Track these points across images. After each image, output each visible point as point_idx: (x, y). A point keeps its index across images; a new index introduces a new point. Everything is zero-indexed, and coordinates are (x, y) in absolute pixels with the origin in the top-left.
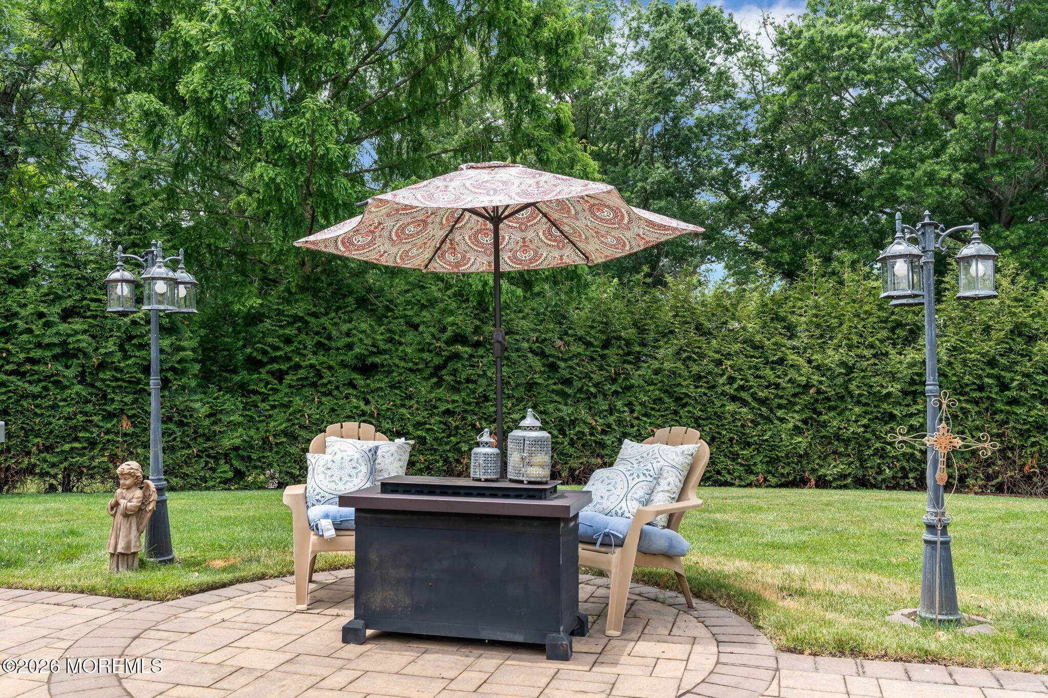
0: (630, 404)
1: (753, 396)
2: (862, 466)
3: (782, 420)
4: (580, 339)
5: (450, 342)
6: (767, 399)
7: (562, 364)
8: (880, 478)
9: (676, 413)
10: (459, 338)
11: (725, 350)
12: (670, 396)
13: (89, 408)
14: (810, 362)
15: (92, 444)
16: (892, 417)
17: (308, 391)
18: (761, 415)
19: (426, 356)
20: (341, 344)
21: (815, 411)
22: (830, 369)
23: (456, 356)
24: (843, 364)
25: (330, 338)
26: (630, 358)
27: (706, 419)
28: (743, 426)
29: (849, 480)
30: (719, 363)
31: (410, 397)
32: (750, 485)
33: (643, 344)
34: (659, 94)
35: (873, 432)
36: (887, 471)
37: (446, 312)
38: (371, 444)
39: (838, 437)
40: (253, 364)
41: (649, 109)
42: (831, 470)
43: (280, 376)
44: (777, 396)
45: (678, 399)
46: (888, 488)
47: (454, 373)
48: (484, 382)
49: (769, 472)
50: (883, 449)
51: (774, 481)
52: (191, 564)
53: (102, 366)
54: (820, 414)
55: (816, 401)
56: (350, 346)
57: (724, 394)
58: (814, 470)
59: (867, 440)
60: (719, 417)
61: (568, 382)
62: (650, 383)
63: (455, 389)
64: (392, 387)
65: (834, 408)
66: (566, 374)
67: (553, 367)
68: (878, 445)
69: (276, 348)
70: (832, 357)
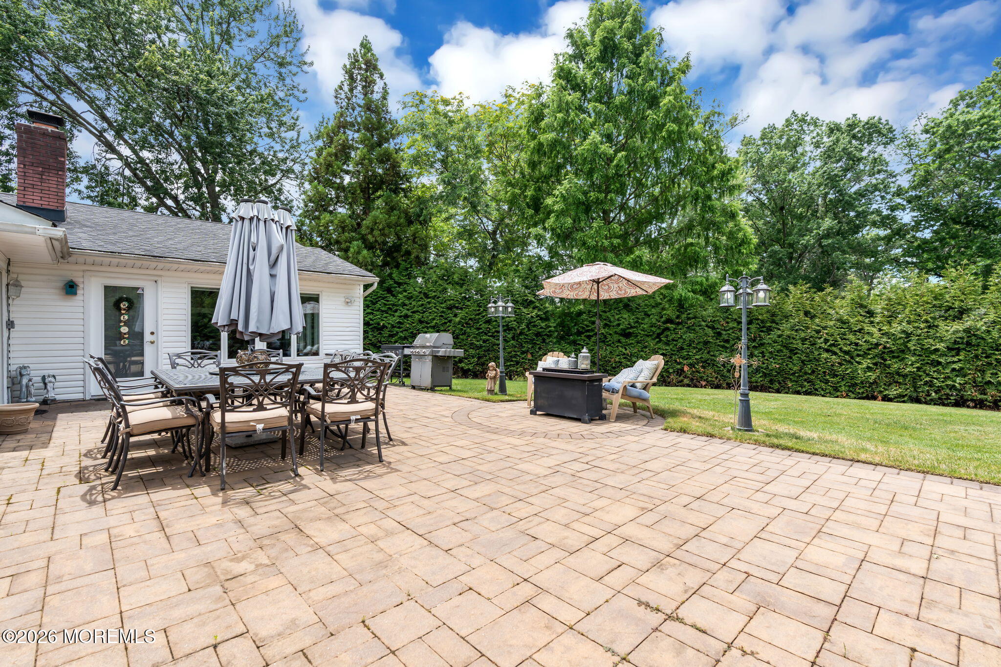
0: (763, 353)
1: (841, 349)
2: (915, 391)
3: (859, 363)
4: (735, 320)
5: (665, 323)
6: (850, 351)
7: (724, 333)
8: (928, 398)
9: (790, 358)
10: (669, 321)
11: (823, 325)
12: (787, 348)
13: (516, 349)
14: (880, 330)
15: (517, 363)
16: (939, 363)
17: (601, 344)
18: (845, 360)
19: (654, 329)
20: (615, 324)
21: (883, 358)
22: (894, 335)
23: (668, 329)
24: (904, 332)
25: (610, 321)
26: (764, 329)
27: (810, 361)
28: (832, 365)
29: (906, 398)
30: (818, 332)
31: (646, 347)
32: (837, 397)
33: (773, 322)
34: (827, 178)
35: (924, 372)
36: (933, 394)
37: (663, 309)
38: (556, 359)
39: (898, 374)
40: (579, 333)
41: (822, 188)
42: (893, 392)
43: (589, 337)
44: (856, 350)
45: (791, 351)
46: (935, 404)
47: (667, 336)
48: (681, 341)
49: (850, 391)
50: (931, 381)
51: (853, 396)
52: (509, 395)
53: (521, 333)
54: (885, 360)
55: (884, 353)
56: (619, 325)
57: (820, 347)
58: (881, 392)
59: (920, 376)
60: (818, 361)
61: (727, 341)
62: (775, 342)
63: (667, 344)
64: (638, 342)
65: (898, 357)
66: (726, 337)
67: (719, 334)
68: (927, 379)
69: (587, 326)
70: (896, 328)
